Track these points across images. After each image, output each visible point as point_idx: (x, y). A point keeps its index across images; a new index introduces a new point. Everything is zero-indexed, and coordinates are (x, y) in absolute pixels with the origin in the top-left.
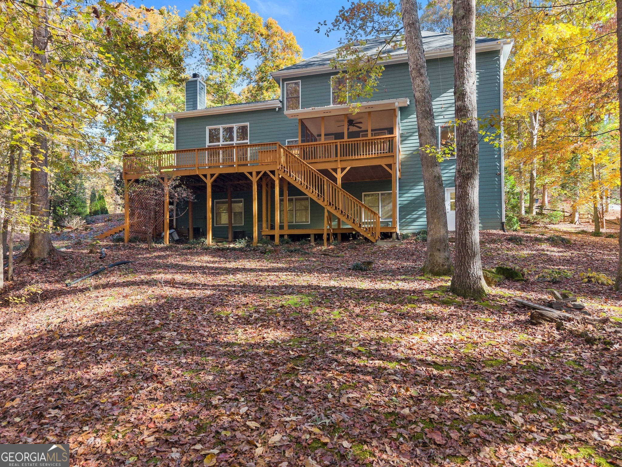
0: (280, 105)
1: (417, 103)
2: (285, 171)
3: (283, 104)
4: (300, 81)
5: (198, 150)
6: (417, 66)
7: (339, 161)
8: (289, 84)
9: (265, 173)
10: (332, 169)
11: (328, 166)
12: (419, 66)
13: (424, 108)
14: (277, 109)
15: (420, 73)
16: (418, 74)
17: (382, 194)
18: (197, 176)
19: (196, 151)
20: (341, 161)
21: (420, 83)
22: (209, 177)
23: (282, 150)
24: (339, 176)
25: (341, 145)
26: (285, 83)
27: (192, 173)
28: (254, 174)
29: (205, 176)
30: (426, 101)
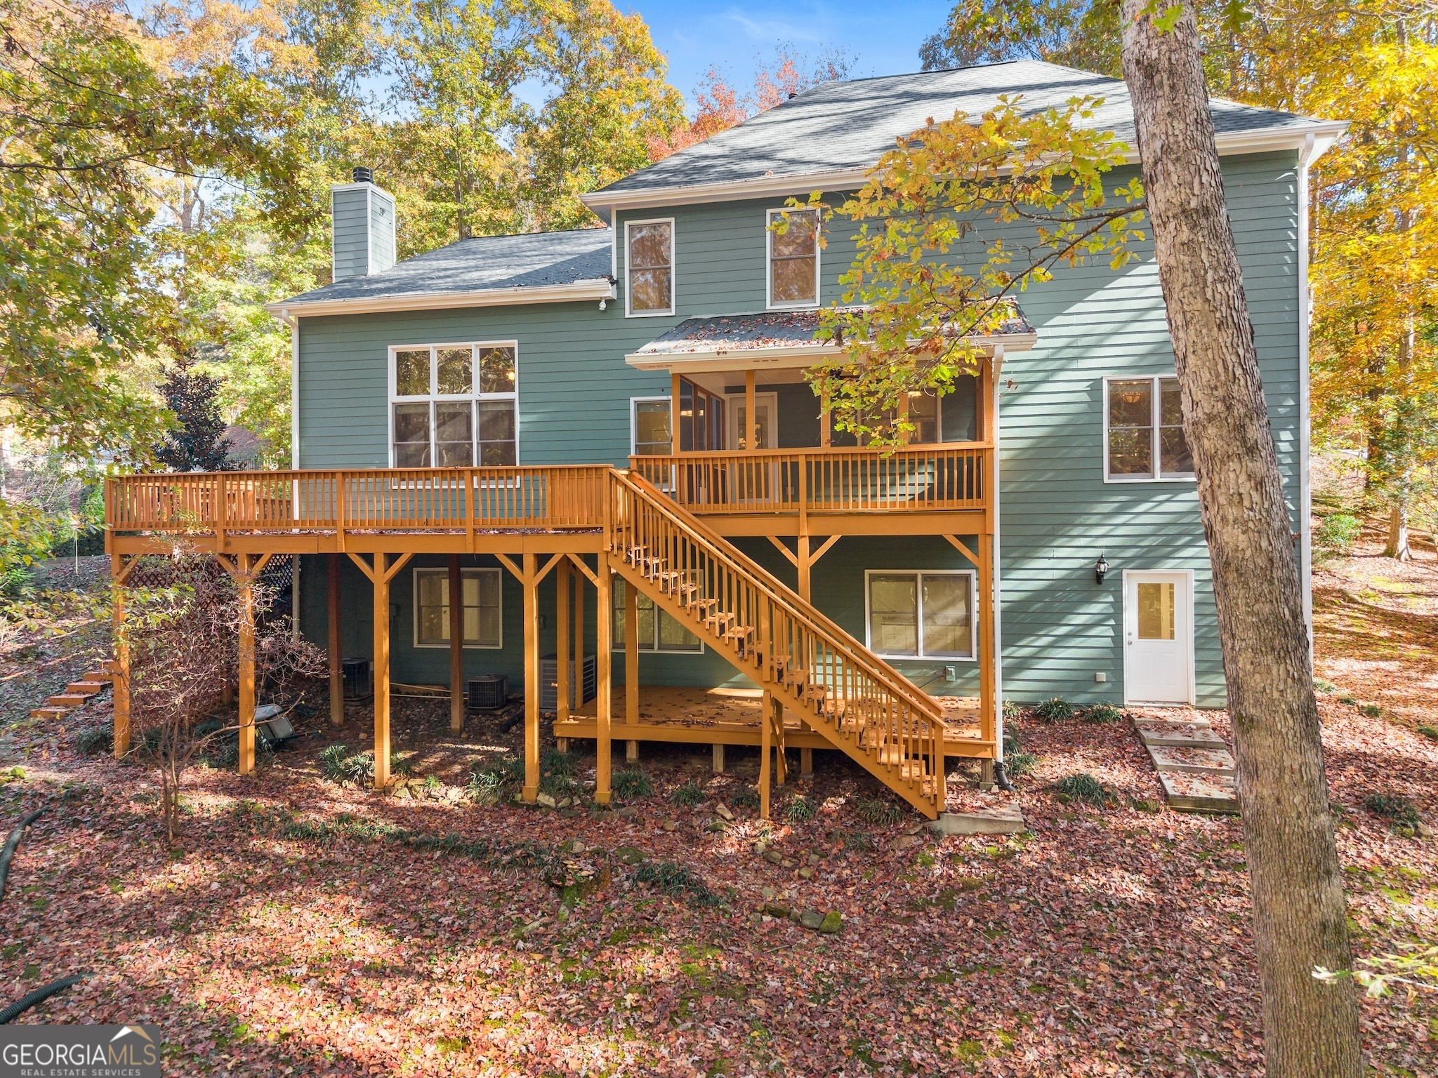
0: (611, 292)
1: (1231, 577)
2: (629, 557)
3: (620, 289)
4: (672, 220)
5: (344, 473)
6: (1229, 408)
7: (803, 516)
8: (640, 228)
9: (566, 559)
10: (782, 539)
11: (770, 530)
12: (1239, 410)
13: (1267, 608)
14: (603, 306)
15: (1244, 441)
16: (1235, 448)
17: (925, 578)
18: (344, 556)
19: (339, 477)
20: (809, 515)
21: (1246, 488)
22: (379, 561)
23: (620, 490)
24: (804, 560)
25: (809, 464)
26: (627, 223)
27: (326, 549)
28: (529, 562)
29: (369, 558)
30: (1277, 573)
